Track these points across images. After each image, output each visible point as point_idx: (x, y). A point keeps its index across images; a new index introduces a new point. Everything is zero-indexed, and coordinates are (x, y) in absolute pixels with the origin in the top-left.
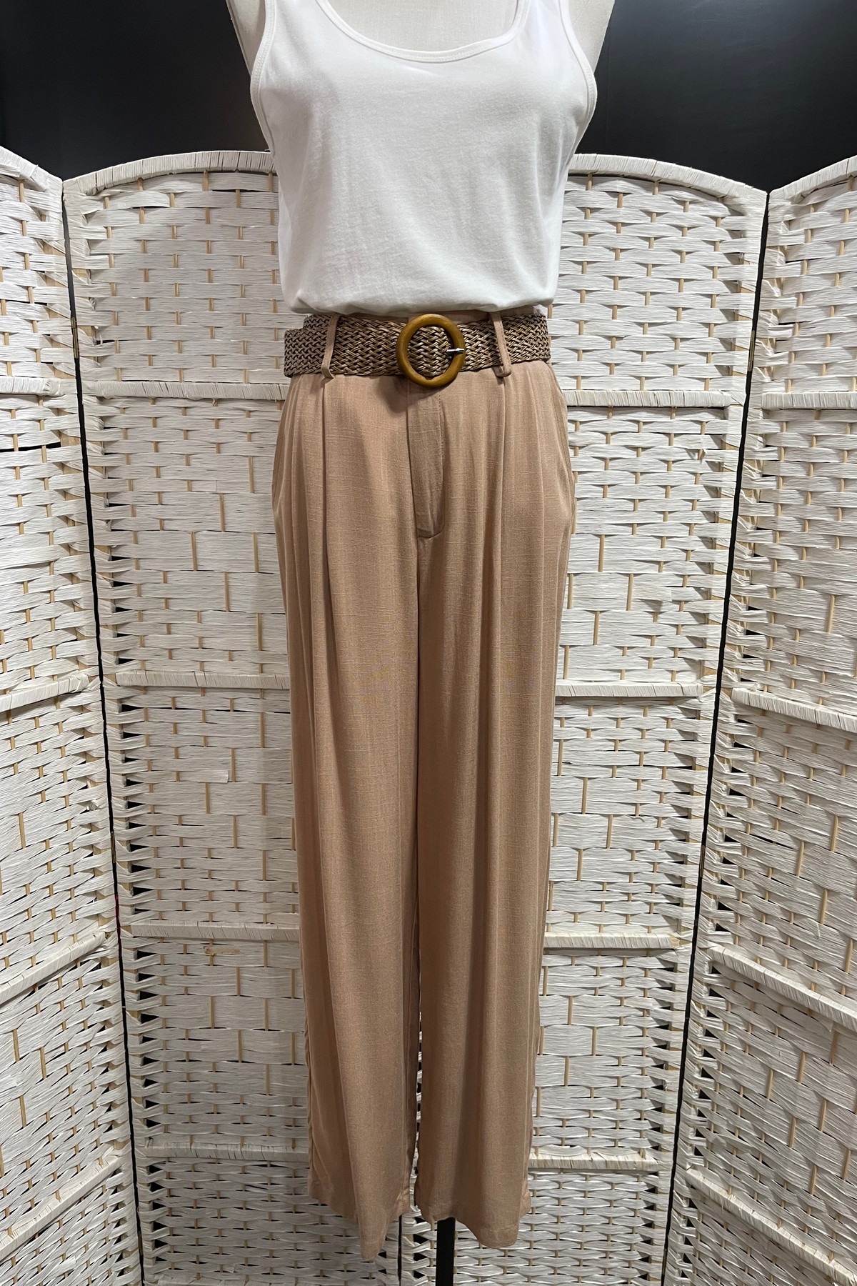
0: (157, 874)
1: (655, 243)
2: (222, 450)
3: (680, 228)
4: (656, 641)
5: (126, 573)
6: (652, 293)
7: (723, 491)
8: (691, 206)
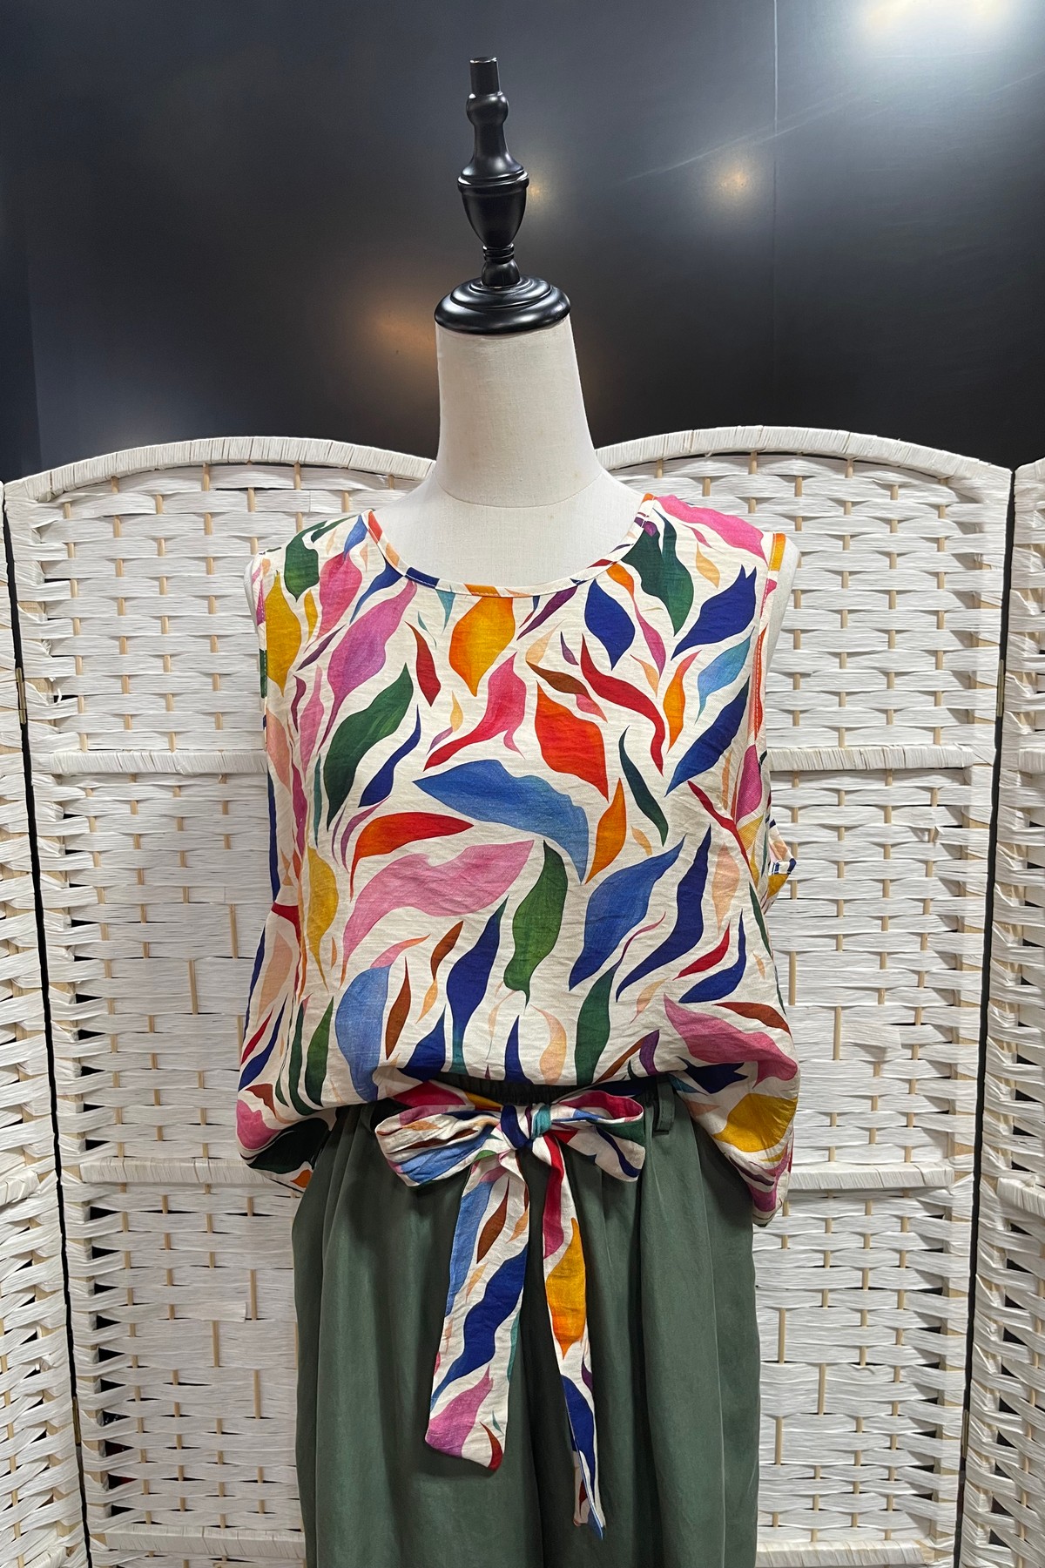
0: (143, 1457)
1: (852, 543)
2: (232, 844)
3: (888, 521)
4: (880, 1102)
5: (97, 1019)
6: (851, 611)
7: (969, 888)
8: (902, 491)
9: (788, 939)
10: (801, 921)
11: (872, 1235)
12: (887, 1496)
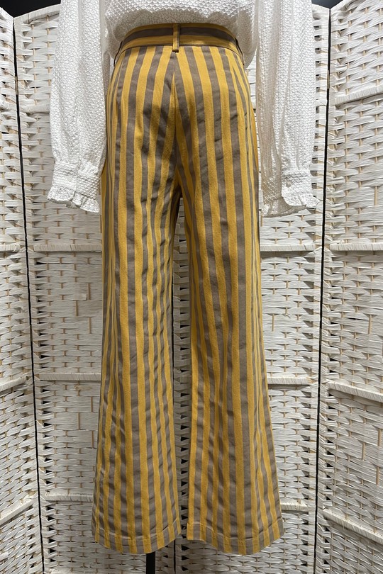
0: (52, 348)
5: (39, 197)
7: (319, 148)
12: (295, 361)
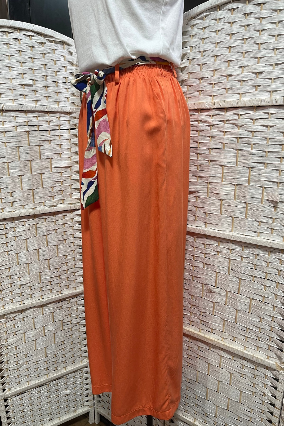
4: (275, 221)
9: (248, 163)
10: (253, 157)
11: (269, 263)
